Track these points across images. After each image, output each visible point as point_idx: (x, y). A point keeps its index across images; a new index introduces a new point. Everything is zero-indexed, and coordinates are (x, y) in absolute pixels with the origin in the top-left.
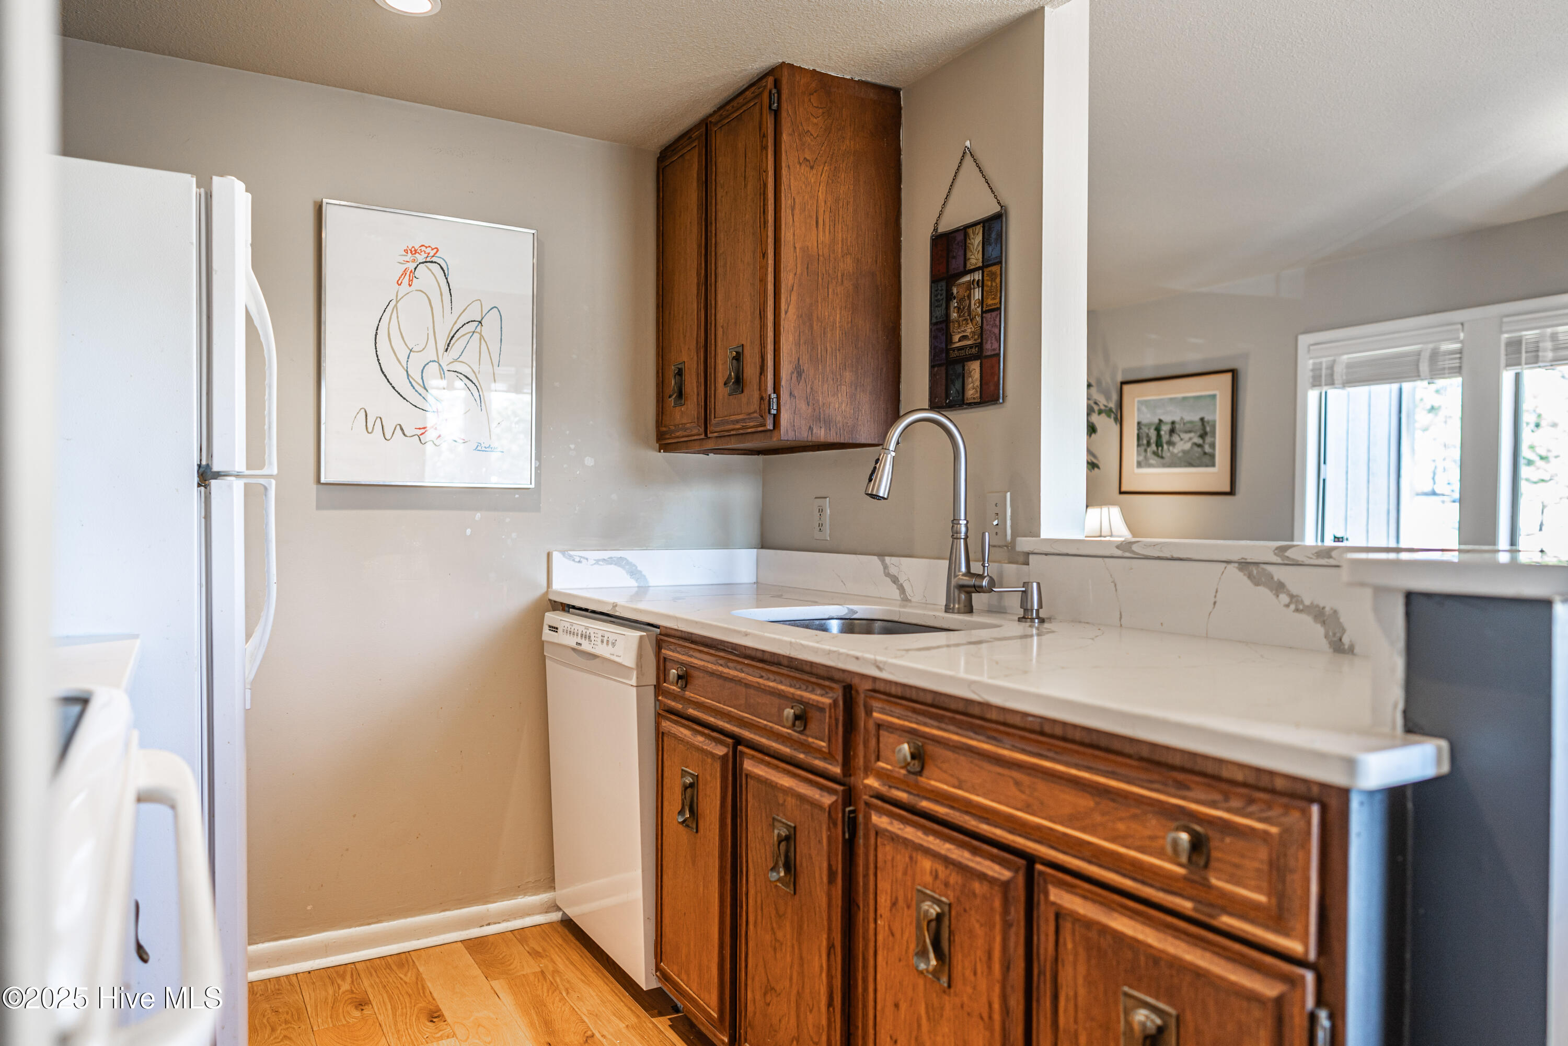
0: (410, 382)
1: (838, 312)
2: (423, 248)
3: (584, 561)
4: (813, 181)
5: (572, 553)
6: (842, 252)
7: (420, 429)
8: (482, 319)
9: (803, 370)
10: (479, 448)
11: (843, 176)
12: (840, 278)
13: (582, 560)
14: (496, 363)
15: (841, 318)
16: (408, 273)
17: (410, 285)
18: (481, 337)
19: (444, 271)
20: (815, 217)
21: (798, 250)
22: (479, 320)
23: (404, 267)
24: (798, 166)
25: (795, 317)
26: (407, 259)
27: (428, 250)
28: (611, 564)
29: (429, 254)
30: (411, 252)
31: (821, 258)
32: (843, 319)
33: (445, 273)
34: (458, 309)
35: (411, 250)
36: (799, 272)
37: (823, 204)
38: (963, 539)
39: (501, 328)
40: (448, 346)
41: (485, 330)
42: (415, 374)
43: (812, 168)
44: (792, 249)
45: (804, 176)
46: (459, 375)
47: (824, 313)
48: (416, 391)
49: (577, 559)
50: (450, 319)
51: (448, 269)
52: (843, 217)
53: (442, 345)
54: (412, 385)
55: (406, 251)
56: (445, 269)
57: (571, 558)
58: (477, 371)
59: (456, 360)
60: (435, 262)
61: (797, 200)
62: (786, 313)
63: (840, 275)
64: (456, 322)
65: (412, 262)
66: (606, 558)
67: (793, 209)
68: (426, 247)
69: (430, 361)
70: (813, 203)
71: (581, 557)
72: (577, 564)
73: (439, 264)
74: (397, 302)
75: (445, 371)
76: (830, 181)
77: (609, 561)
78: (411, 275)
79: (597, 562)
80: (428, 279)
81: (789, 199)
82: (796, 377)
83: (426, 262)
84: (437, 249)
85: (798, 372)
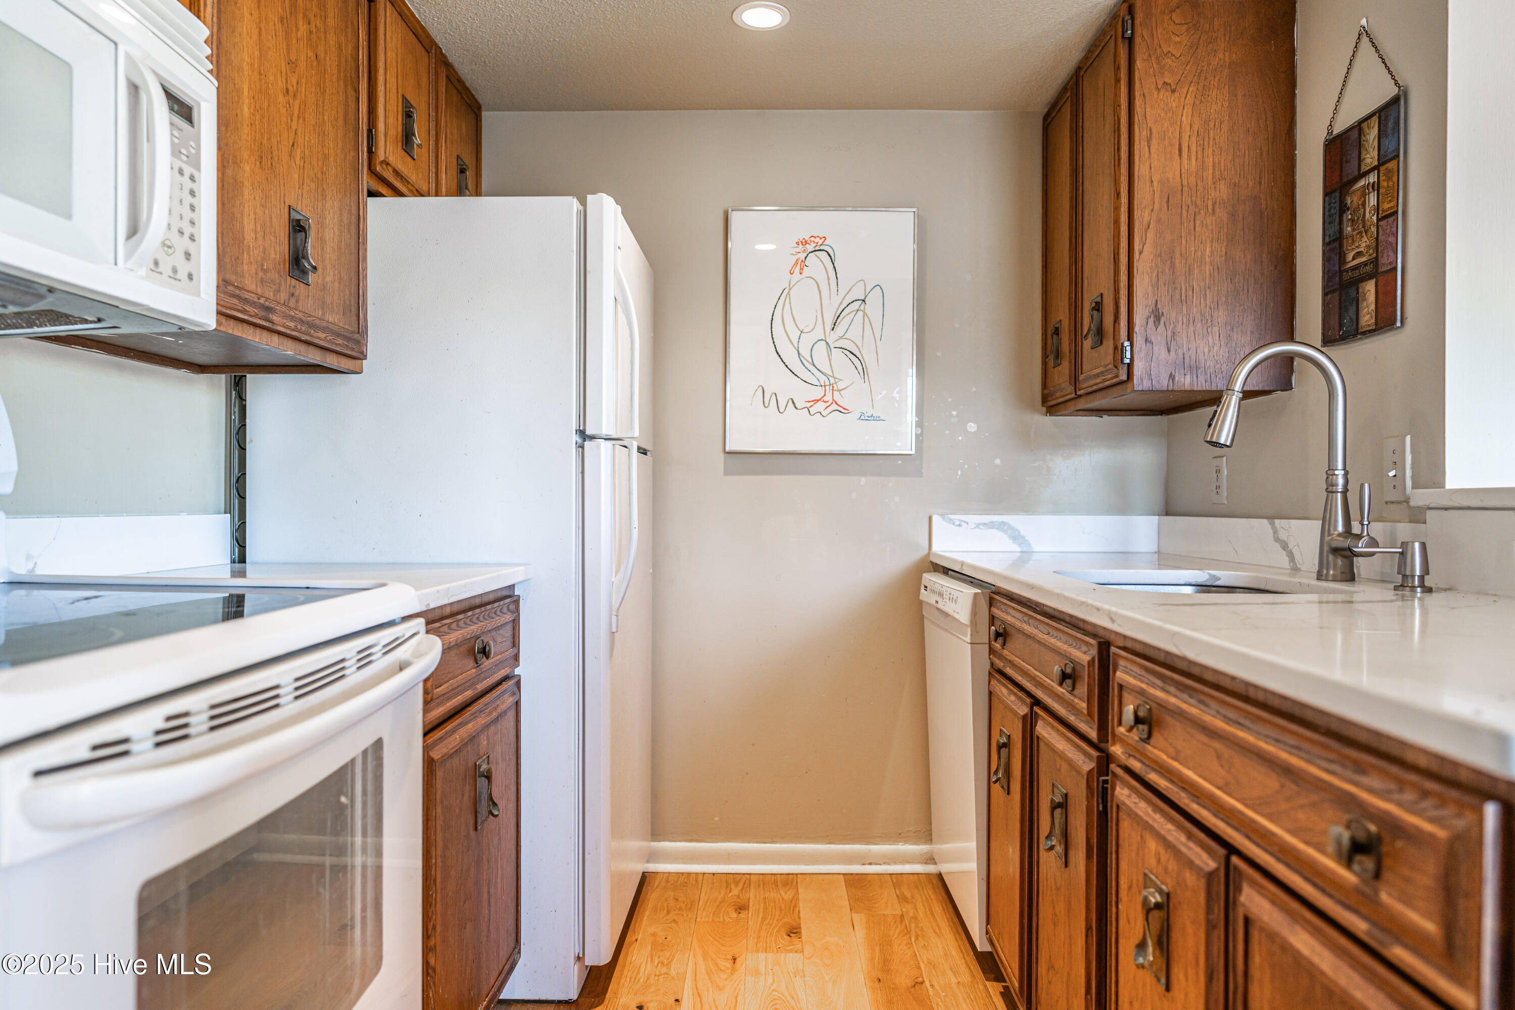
0: (801, 361)
1: (1208, 245)
2: (813, 239)
3: (964, 525)
4: (1174, 105)
5: (952, 517)
6: (1213, 177)
7: (809, 402)
8: (865, 298)
9: (1163, 313)
10: (862, 418)
11: (1214, 93)
12: (1210, 207)
13: (962, 523)
14: (878, 338)
15: (1212, 252)
16: (799, 263)
17: (801, 273)
18: (865, 314)
19: (830, 257)
20: (1177, 146)
21: (1155, 184)
22: (863, 299)
23: (795, 258)
24: (1156, 93)
25: (1152, 255)
26: (798, 250)
27: (817, 240)
28: (992, 528)
29: (817, 243)
30: (802, 244)
31: (1185, 189)
32: (1215, 253)
33: (831, 259)
34: (842, 292)
35: (802, 242)
36: (1156, 206)
37: (1188, 129)
38: (1340, 492)
39: (883, 304)
40: (835, 325)
41: (868, 308)
42: (805, 353)
43: (1173, 91)
44: (1148, 184)
45: (1164, 101)
46: (844, 351)
47: (1189, 248)
48: (806, 368)
49: (957, 523)
50: (836, 300)
51: (834, 254)
52: (1214, 139)
53: (829, 326)
54: (802, 363)
55: (797, 243)
56: (832, 255)
57: (951, 522)
58: (860, 347)
59: (841, 338)
60: (823, 250)
61: (1154, 131)
62: (1140, 253)
63: (1210, 203)
64: (841, 303)
65: (803, 252)
66: (987, 521)
67: (1149, 141)
68: (815, 237)
69: (819, 340)
70: (1175, 129)
71: (961, 521)
72: (957, 528)
73: (826, 251)
74: (790, 289)
75: (832, 346)
76: (1198, 103)
77: (990, 525)
78: (802, 264)
79: (978, 526)
80: (816, 265)
81: (1145, 130)
82: (1154, 321)
83: (815, 251)
84: (824, 237)
85: (1155, 316)
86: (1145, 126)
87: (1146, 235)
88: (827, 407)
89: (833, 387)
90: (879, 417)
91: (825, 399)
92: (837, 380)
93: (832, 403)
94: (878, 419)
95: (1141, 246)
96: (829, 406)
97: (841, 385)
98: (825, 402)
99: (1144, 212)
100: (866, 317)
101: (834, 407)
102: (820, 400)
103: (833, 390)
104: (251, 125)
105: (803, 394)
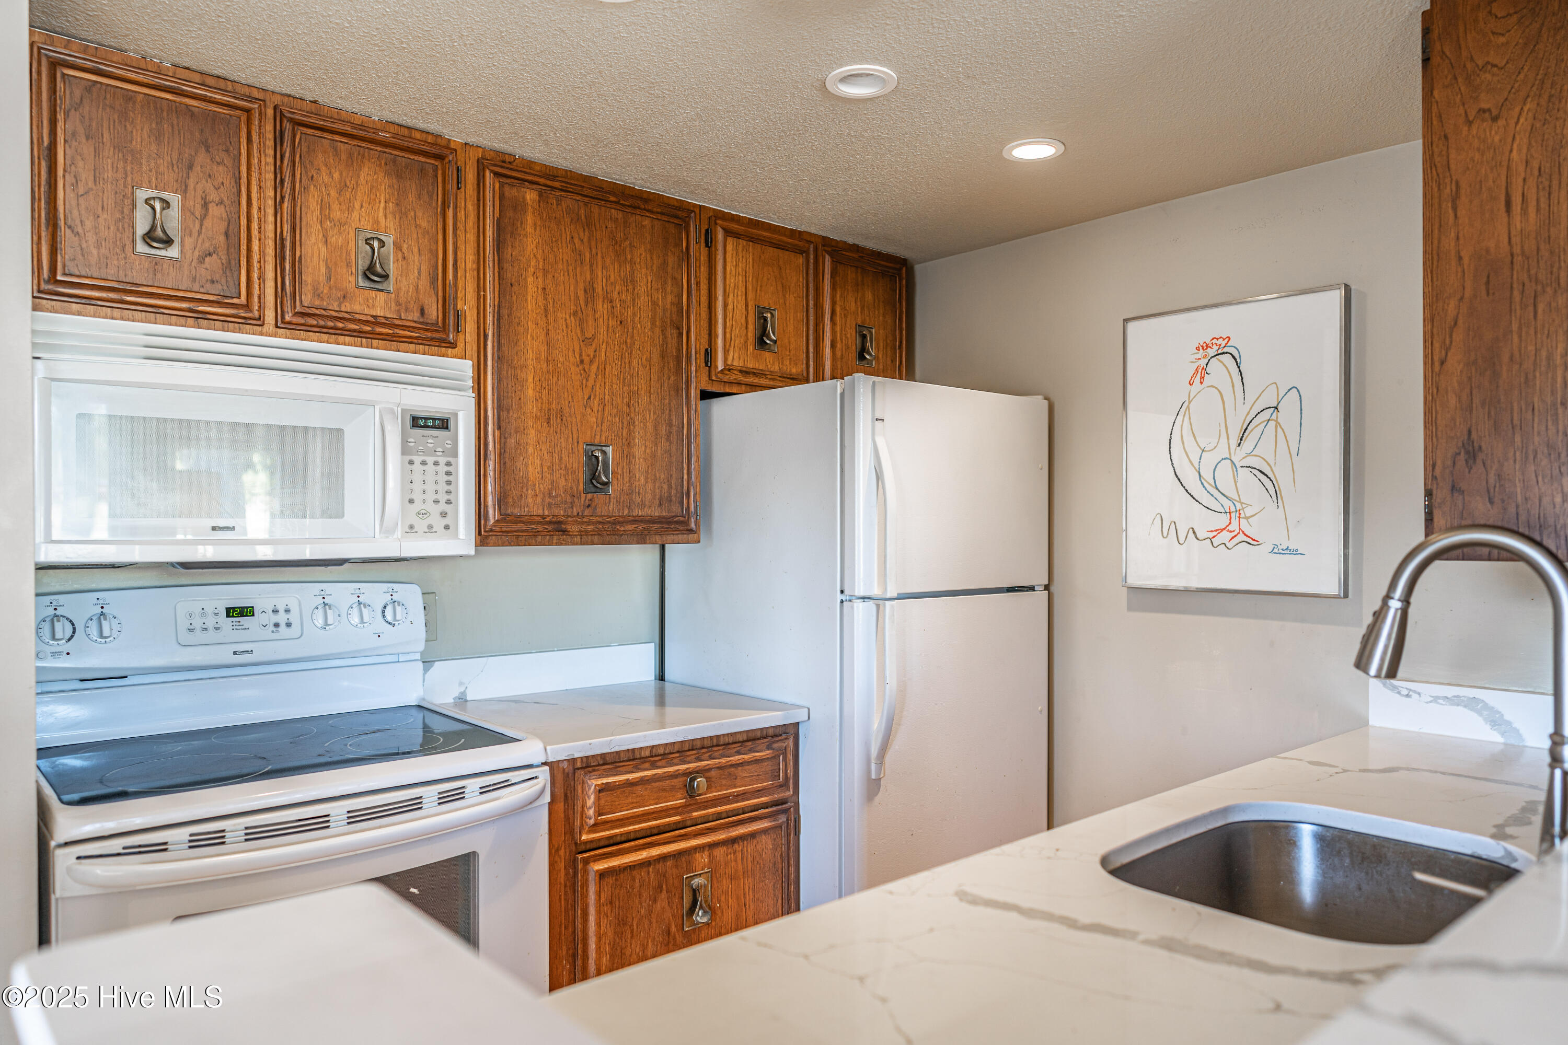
0: (1202, 484)
2: (1215, 341)
3: (1415, 696)
4: (1497, 140)
5: (1397, 683)
7: (1212, 531)
9: (1480, 448)
10: (1276, 550)
13: (1411, 693)
14: (1294, 452)
16: (1200, 371)
17: (1201, 383)
18: (1278, 424)
19: (1235, 359)
20: (1502, 197)
22: (1275, 405)
23: (1195, 366)
24: (1466, 128)
25: (1462, 365)
26: (1199, 356)
27: (1220, 341)
28: (1458, 705)
29: (1220, 345)
30: (1203, 349)
31: (1518, 259)
33: (1237, 362)
34: (1250, 398)
35: (1202, 346)
36: (1468, 293)
37: (1521, 169)
39: (1301, 410)
40: (1241, 440)
41: (1282, 416)
42: (1207, 475)
43: (1495, 119)
45: (1479, 138)
46: (1253, 470)
47: (1526, 348)
48: (1208, 492)
49: (1405, 692)
50: (1243, 410)
51: (1240, 356)
53: (1234, 442)
54: (1204, 487)
55: (1198, 349)
56: (1237, 357)
57: (1395, 689)
58: (1272, 464)
59: (1249, 455)
60: (1227, 353)
61: (1464, 183)
62: (1442, 363)
66: (1449, 696)
67: (1455, 199)
68: (1217, 339)
70: (1499, 175)
71: (1410, 690)
72: (1404, 698)
74: (1190, 402)
75: (1238, 467)
76: (1538, 126)
77: (1456, 701)
78: (1202, 373)
79: (1436, 699)
80: (1220, 370)
81: (1448, 188)
82: (1466, 461)
83: (1217, 355)
84: (1229, 337)
85: (1467, 452)
86: (1448, 180)
87: (1451, 336)
88: (1233, 538)
89: (1240, 514)
90: (1297, 550)
91: (1230, 528)
92: (1244, 506)
93: (1239, 533)
94: (1295, 552)
95: (1443, 352)
96: (1235, 536)
97: (1248, 512)
98: (1231, 532)
99: (1448, 304)
100: (1279, 429)
101: (1241, 537)
102: (1224, 529)
103: (1239, 517)
104: (537, 400)
105: (1206, 522)
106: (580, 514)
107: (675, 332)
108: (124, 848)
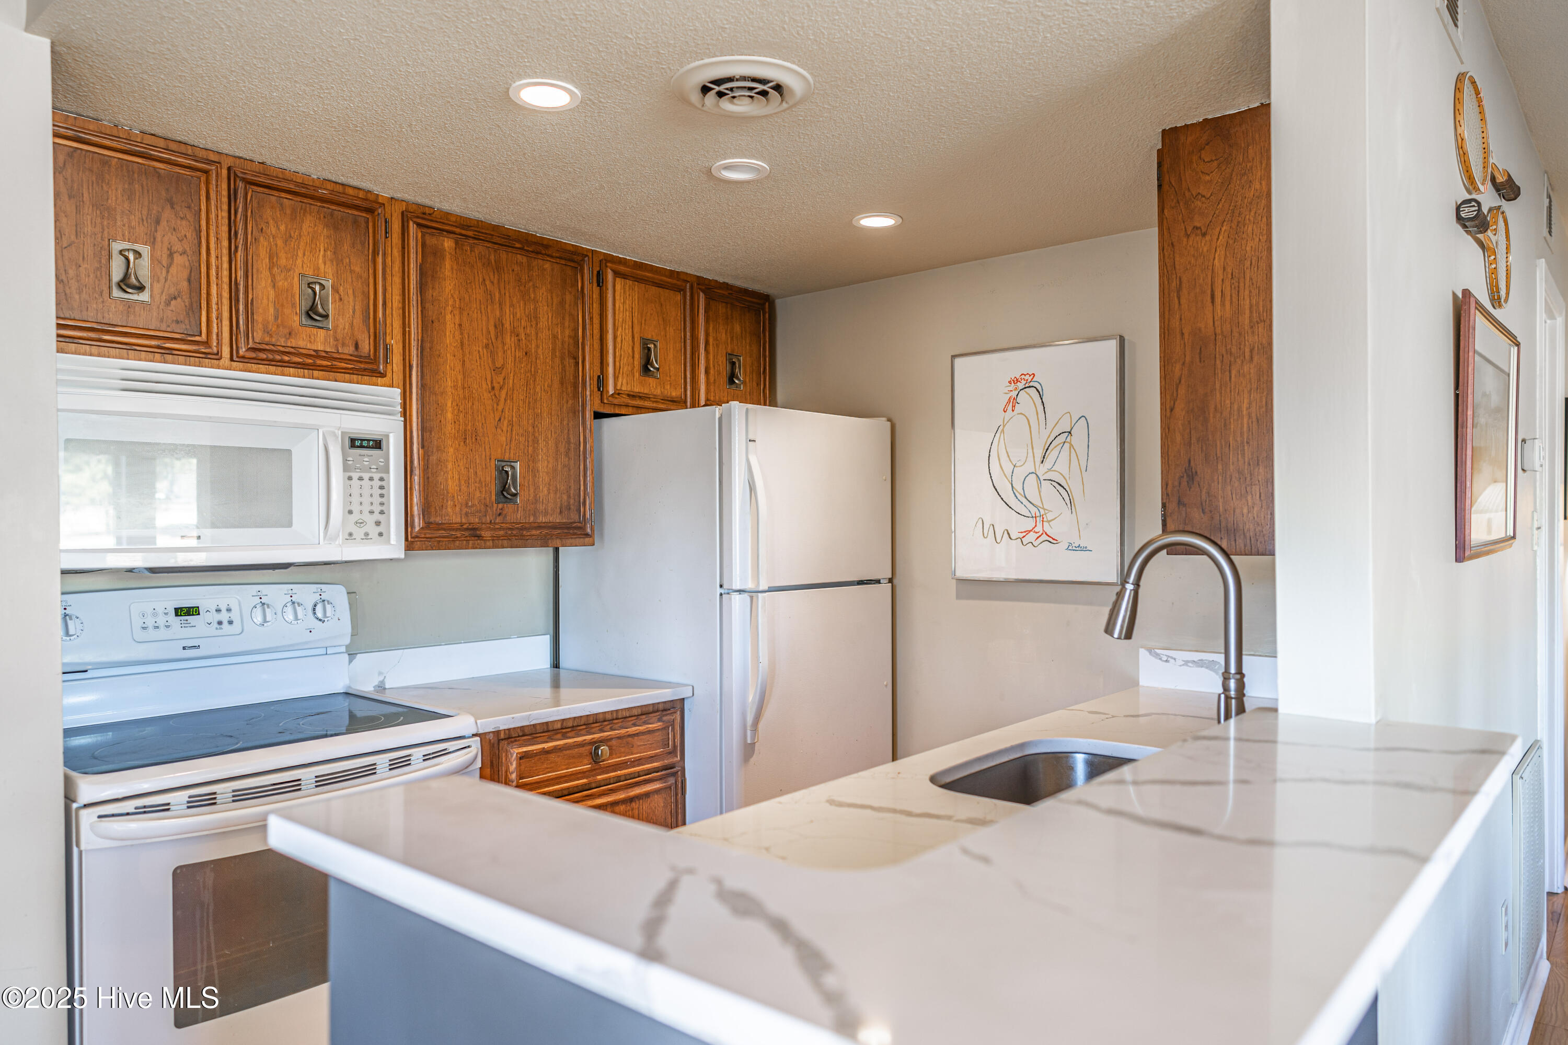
0: (1014, 493)
1: (1246, 395)
2: (1023, 377)
3: (1171, 661)
4: (1205, 249)
5: (1158, 651)
6: (1251, 321)
7: (1022, 532)
8: (1071, 430)
9: (1196, 472)
10: (1070, 548)
11: (1250, 229)
12: (1247, 354)
13: (1169, 659)
14: (1083, 469)
15: (1250, 403)
16: (1012, 401)
17: (1013, 411)
18: (1071, 446)
19: (1039, 392)
20: (1209, 292)
21: (1186, 336)
22: (1069, 430)
23: (1008, 397)
24: (1185, 240)
25: (1184, 412)
26: (1010, 389)
27: (1027, 377)
28: (1202, 667)
29: (1027, 380)
30: (1014, 383)
31: (1219, 337)
32: (1254, 404)
33: (1040, 394)
34: (1050, 425)
35: (1014, 381)
36: (1188, 359)
37: (1221, 272)
38: (1234, 698)
39: (1089, 435)
40: (1044, 458)
41: (1074, 440)
42: (1018, 487)
43: (1204, 235)
44: (1179, 336)
45: (1194, 247)
46: (1053, 483)
47: (1224, 401)
48: (1019, 500)
49: (1165, 658)
50: (1045, 434)
51: (1042, 390)
52: (1251, 279)
53: (1038, 458)
54: (1016, 496)
55: (1010, 382)
56: (1040, 390)
57: (1157, 656)
58: (1068, 479)
59: (1050, 470)
60: (1032, 387)
61: (1184, 279)
62: (1172, 410)
63: (1247, 350)
64: (1049, 436)
65: (1015, 390)
66: (1196, 660)
67: (1179, 290)
68: (1025, 375)
69: (1030, 473)
70: (1207, 275)
71: (1168, 656)
72: (1164, 663)
73: (1035, 387)
74: (1004, 426)
75: (1042, 479)
76: (1231, 242)
77: (1200, 664)
78: (1014, 402)
79: (1186, 663)
80: (1027, 400)
81: (1174, 281)
82: (1188, 482)
83: (1025, 388)
84: (1033, 374)
85: (1188, 476)
86: (1174, 276)
87: (1177, 391)
88: (1038, 538)
89: (1043, 518)
90: (1086, 547)
91: (1036, 529)
92: (1046, 512)
93: (1042, 534)
94: (1085, 549)
95: (1172, 402)
96: (1040, 536)
97: (1050, 516)
98: (1036, 533)
99: (1175, 367)
100: (1072, 449)
101: (1044, 537)
102: (1031, 531)
103: (1043, 521)
104: (455, 422)
105: (1019, 525)
106: (493, 522)
107: (572, 361)
108: (136, 808)
